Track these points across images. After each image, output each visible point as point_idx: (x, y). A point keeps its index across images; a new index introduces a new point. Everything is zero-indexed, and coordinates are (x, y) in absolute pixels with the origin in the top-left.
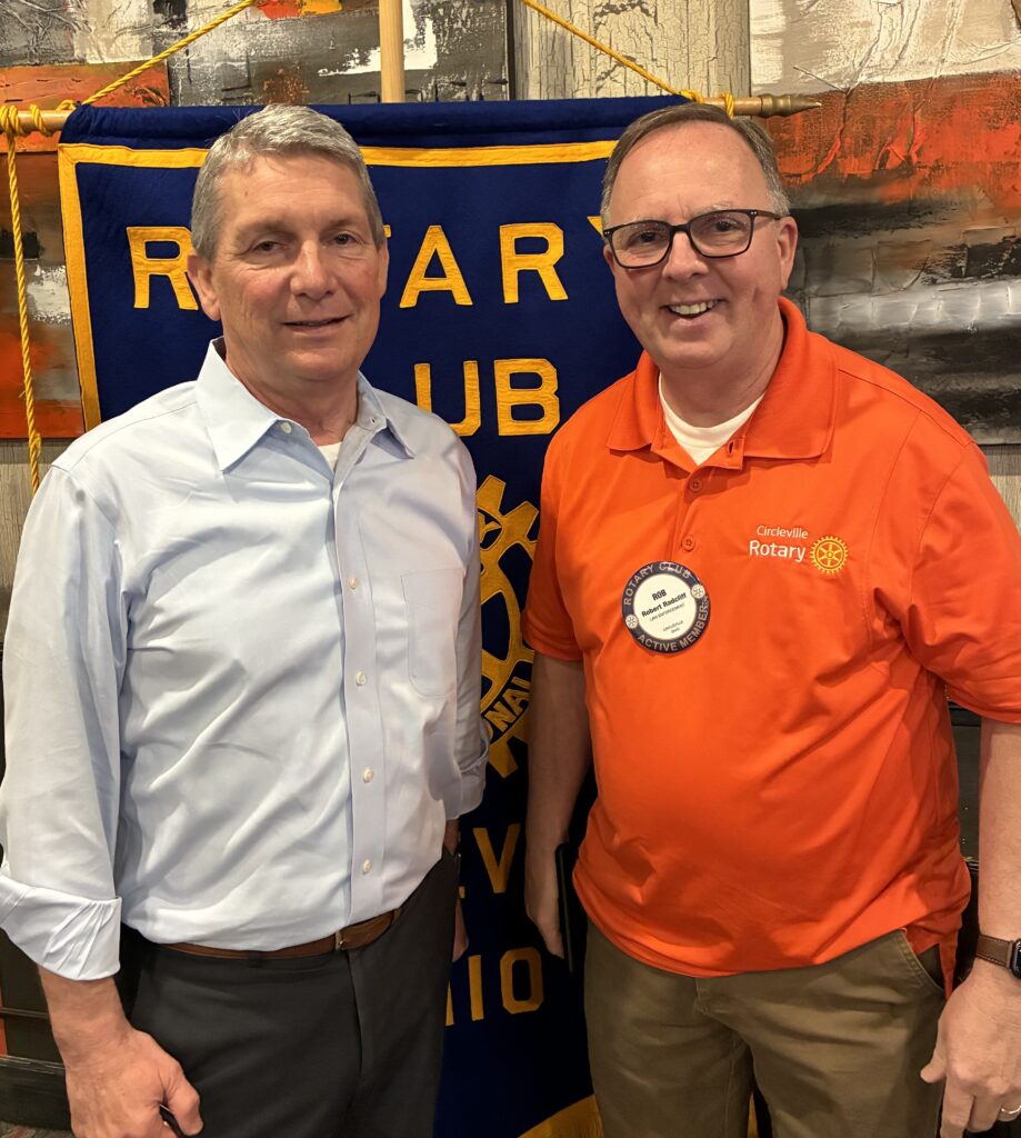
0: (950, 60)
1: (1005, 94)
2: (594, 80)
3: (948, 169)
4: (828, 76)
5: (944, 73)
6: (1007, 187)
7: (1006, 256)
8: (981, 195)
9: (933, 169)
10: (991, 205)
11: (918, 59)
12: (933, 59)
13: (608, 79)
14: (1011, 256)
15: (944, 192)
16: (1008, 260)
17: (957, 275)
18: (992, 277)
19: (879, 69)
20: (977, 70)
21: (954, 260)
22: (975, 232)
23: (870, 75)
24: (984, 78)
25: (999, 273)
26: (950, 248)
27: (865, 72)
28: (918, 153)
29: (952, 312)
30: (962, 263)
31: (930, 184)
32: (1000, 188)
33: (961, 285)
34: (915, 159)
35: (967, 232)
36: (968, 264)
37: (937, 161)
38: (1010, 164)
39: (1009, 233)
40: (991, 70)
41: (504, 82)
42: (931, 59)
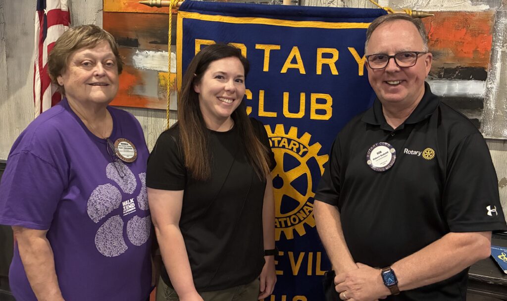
0: (445, 5)
1: (462, 19)
2: (327, 3)
3: (441, 42)
4: (404, 7)
5: (442, 10)
6: (459, 49)
7: (457, 73)
8: (451, 51)
9: (435, 41)
10: (453, 55)
11: (434, 4)
12: (439, 5)
13: (331, 4)
14: (459, 73)
15: (438, 49)
16: (458, 74)
17: (440, 77)
18: (452, 79)
19: (421, 6)
20: (453, 10)
21: (440, 72)
22: (447, 63)
23: (418, 8)
24: (456, 12)
25: (454, 78)
26: (439, 68)
27: (416, 7)
28: (431, 36)
29: (437, 90)
30: (442, 73)
31: (434, 46)
32: (457, 50)
33: (441, 81)
34: (430, 37)
35: (445, 63)
36: (444, 74)
37: (437, 39)
38: (461, 42)
39: (459, 65)
40: (458, 10)
41: (297, 2)
42: (438, 5)
